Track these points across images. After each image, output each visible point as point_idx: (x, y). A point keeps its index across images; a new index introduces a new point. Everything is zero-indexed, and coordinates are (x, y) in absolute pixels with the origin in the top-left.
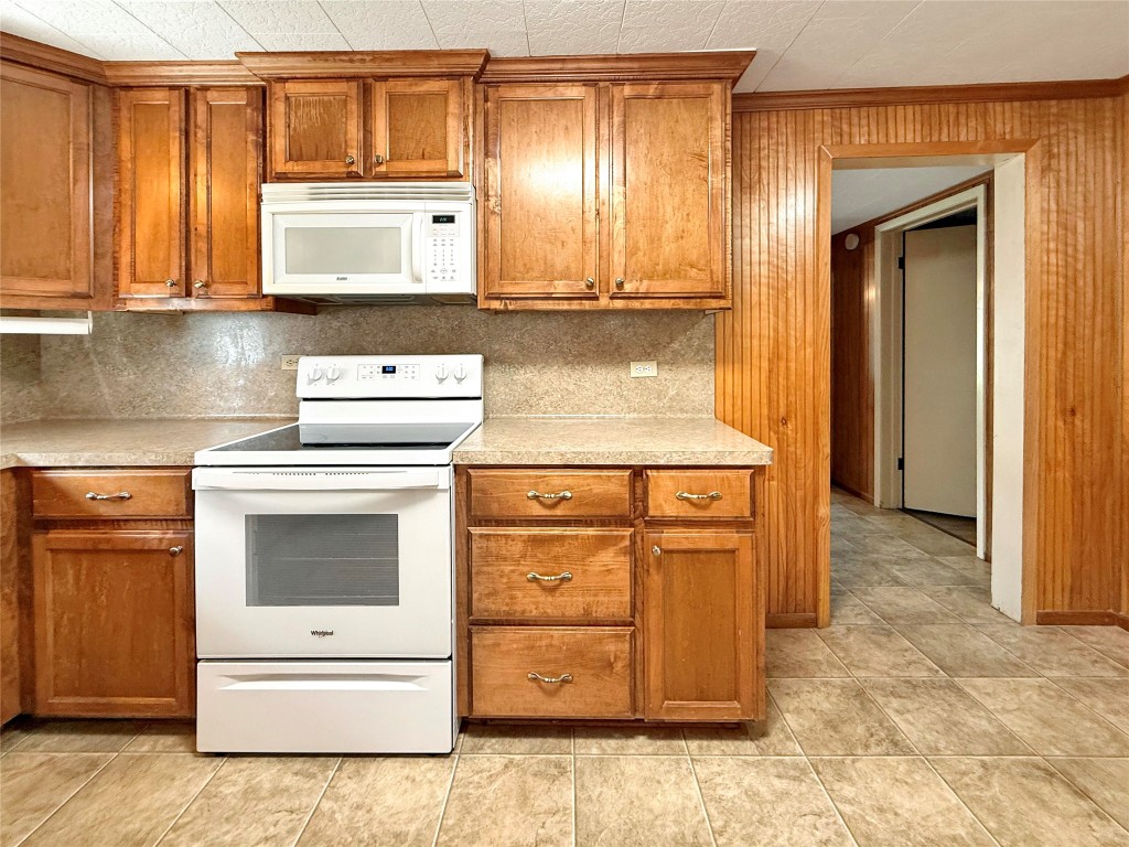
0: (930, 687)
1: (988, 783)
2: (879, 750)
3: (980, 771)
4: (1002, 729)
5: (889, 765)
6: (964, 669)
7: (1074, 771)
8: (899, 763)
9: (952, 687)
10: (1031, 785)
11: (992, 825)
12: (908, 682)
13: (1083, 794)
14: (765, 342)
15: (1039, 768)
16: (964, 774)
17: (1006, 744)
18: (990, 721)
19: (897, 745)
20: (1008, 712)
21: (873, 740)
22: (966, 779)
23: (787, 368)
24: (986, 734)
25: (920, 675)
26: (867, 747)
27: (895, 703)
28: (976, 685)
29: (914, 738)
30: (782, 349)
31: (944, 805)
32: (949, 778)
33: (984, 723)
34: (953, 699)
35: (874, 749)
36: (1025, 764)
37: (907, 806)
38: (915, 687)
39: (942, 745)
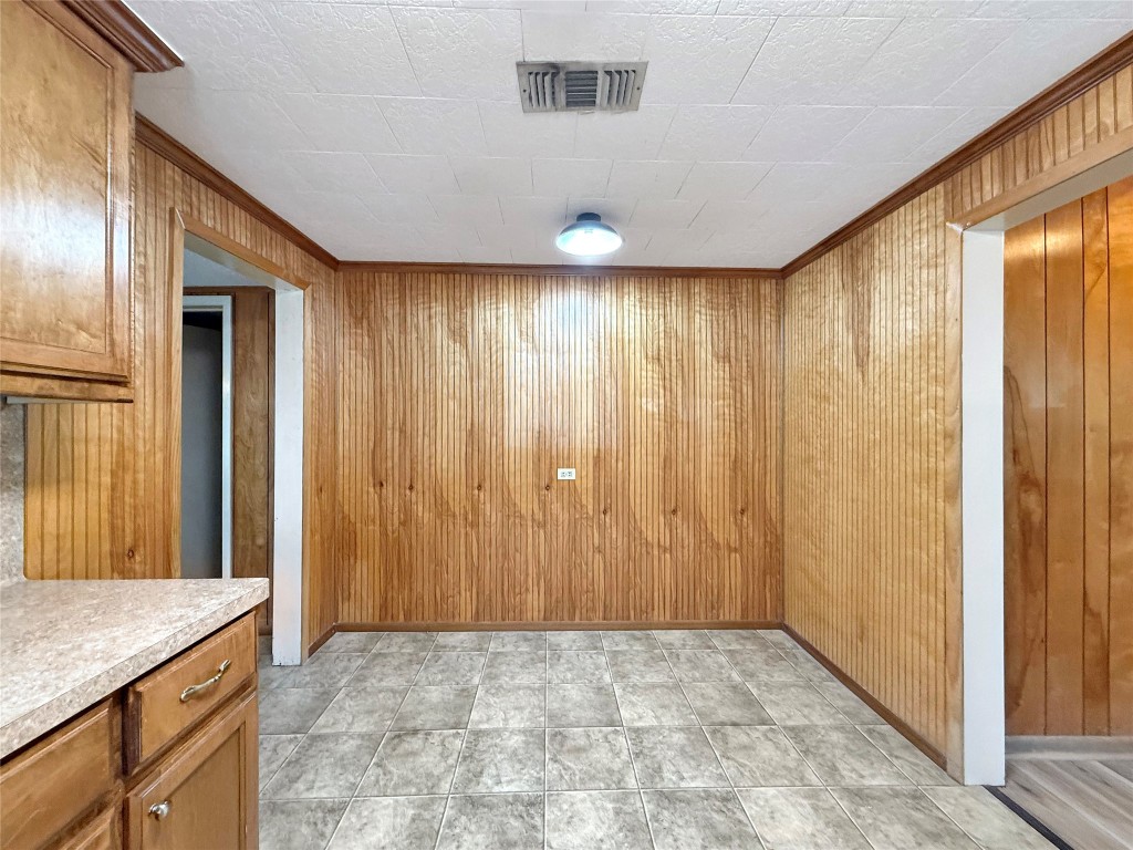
0: (304, 751)
1: (390, 772)
2: (331, 826)
3: (380, 771)
4: (362, 736)
5: (347, 827)
6: (307, 721)
7: (401, 724)
8: (348, 820)
9: (315, 739)
10: (400, 750)
11: (414, 790)
12: (289, 763)
13: (415, 732)
14: (106, 448)
15: (393, 739)
16: (377, 781)
17: (371, 742)
18: (351, 737)
19: (335, 810)
20: (352, 723)
21: (320, 826)
22: (382, 783)
23: (135, 482)
24: (359, 747)
25: (290, 751)
26: (322, 835)
27: (300, 786)
28: (322, 724)
29: (336, 794)
30: (129, 456)
31: (390, 811)
32: (376, 793)
33: (351, 742)
34: (324, 746)
35: (328, 830)
36: (387, 743)
37: (381, 835)
38: (297, 761)
39: (352, 779)
